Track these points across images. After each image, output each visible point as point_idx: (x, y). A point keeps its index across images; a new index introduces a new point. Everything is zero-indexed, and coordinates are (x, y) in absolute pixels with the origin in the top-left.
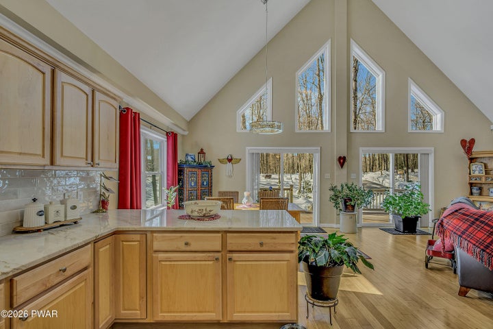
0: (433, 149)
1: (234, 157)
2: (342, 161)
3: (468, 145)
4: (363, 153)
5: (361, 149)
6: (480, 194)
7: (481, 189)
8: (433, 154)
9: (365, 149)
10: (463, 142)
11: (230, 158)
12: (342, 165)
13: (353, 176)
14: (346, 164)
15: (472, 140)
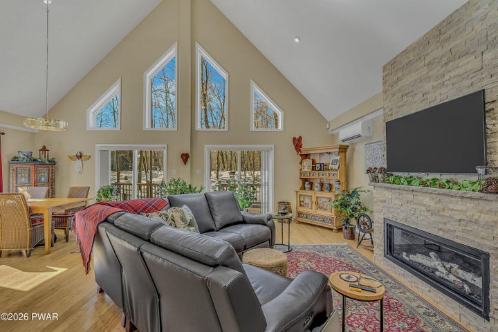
0: (273, 146)
1: (84, 154)
2: (185, 157)
3: (298, 143)
4: (207, 150)
5: (206, 147)
6: (311, 189)
7: (311, 184)
8: (273, 152)
9: (210, 146)
10: (294, 139)
11: (79, 154)
12: (185, 161)
13: (198, 172)
14: (189, 160)
15: (300, 137)
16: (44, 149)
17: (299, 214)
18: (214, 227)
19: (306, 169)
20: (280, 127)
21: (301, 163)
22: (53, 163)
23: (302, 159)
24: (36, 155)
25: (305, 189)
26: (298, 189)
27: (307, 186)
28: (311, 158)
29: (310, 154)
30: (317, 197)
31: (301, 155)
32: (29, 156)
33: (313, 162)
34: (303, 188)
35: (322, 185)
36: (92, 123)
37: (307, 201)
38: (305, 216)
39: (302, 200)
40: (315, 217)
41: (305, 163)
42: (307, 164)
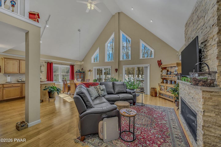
0: (149, 65)
2: (116, 70)
3: (160, 63)
4: (124, 67)
6: (167, 83)
7: (167, 81)
8: (149, 67)
10: (158, 61)
11: (90, 70)
12: (116, 72)
13: (121, 75)
14: (118, 71)
15: (161, 60)
16: (82, 69)
17: (160, 94)
18: (114, 93)
19: (164, 74)
20: (153, 57)
21: (162, 71)
22: (84, 72)
23: (162, 70)
24: (81, 71)
25: (164, 83)
26: (160, 83)
27: (165, 81)
28: (167, 69)
29: (166, 67)
30: (167, 87)
31: (162, 68)
32: (79, 71)
33: (168, 71)
34: (163, 82)
35: (171, 81)
36: (93, 61)
37: (163, 88)
38: (162, 95)
39: (161, 87)
40: (166, 95)
41: (163, 71)
42: (165, 72)
